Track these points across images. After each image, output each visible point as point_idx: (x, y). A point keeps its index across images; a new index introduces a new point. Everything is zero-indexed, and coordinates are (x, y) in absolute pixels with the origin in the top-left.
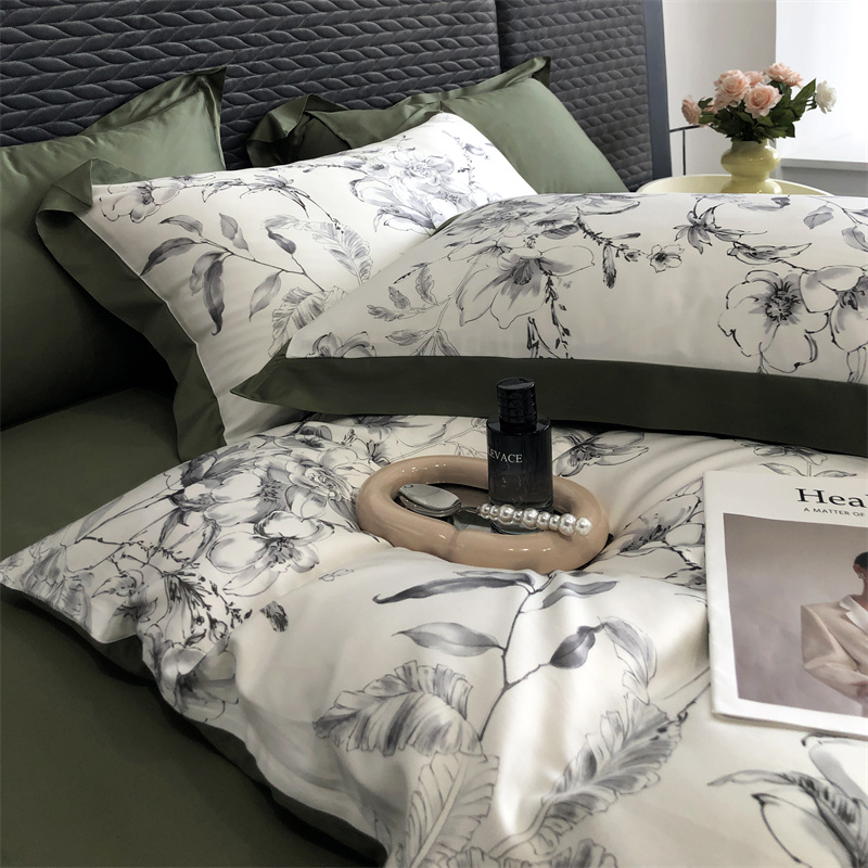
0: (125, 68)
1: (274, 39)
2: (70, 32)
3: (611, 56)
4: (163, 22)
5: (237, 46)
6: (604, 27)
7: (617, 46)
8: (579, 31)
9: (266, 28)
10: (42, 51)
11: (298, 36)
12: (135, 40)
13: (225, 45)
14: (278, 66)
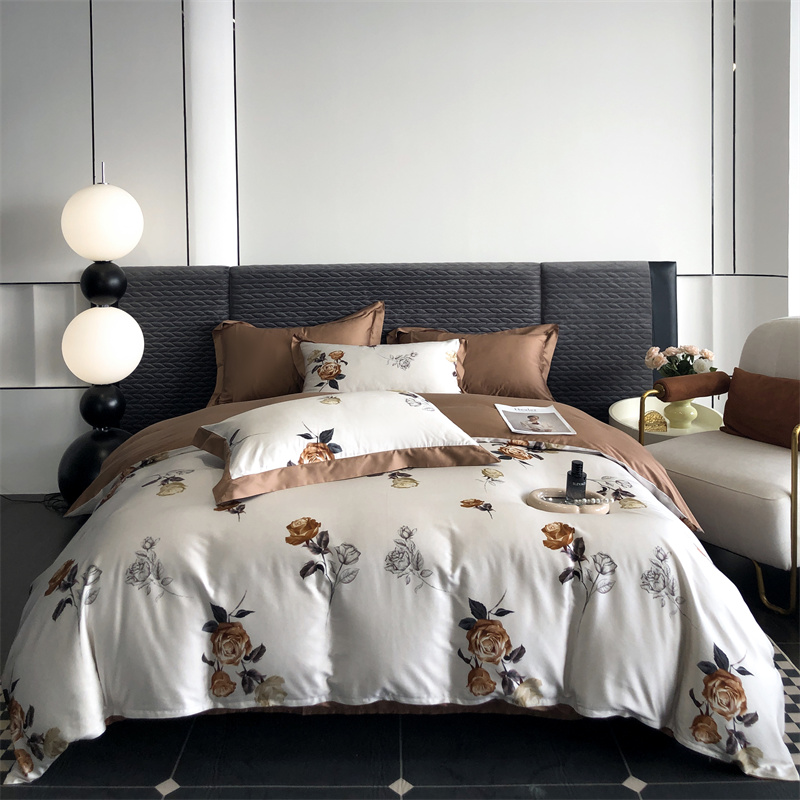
0: (358, 307)
1: (417, 302)
2: (342, 294)
3: (622, 327)
4: (374, 293)
5: (401, 303)
6: (617, 312)
7: (628, 323)
8: (597, 313)
9: (415, 298)
10: (332, 299)
11: (428, 302)
12: (363, 299)
13: (396, 303)
14: (417, 312)
